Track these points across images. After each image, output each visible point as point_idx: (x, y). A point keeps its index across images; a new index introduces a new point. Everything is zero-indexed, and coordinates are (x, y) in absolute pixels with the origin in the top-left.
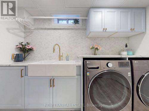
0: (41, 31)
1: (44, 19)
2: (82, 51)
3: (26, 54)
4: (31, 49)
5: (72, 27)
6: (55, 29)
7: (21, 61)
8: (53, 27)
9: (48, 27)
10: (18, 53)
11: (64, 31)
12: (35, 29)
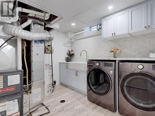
0: (78, 41)
1: (79, 34)
2: (105, 54)
3: (71, 57)
4: (73, 54)
5: (97, 34)
6: (85, 38)
7: (69, 61)
8: (84, 37)
9: (82, 37)
10: (68, 57)
11: (91, 38)
12: (75, 40)
